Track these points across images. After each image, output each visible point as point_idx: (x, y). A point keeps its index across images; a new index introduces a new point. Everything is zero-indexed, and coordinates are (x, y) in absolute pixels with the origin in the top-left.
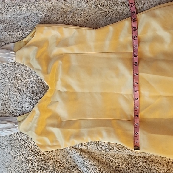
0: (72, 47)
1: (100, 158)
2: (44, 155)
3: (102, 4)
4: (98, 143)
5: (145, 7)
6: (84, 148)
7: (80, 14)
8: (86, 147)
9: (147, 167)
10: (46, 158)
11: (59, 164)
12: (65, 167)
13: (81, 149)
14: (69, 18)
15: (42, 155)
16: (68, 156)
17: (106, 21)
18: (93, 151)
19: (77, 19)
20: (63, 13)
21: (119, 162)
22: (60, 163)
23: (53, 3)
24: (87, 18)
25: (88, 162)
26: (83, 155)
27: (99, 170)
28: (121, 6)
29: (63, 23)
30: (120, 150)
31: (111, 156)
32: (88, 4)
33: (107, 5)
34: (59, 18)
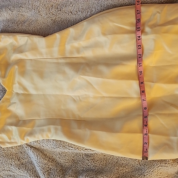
0: (26, 53)
1: (51, 155)
2: (5, 151)
3: (52, 14)
4: (48, 141)
5: (88, 16)
6: (36, 145)
7: (33, 23)
8: (39, 144)
9: (88, 164)
10: (7, 154)
11: (17, 160)
12: (22, 163)
13: (35, 147)
14: (24, 28)
15: (3, 151)
16: (26, 153)
17: (57, 29)
18: (45, 148)
19: (31, 28)
20: (19, 22)
21: (66, 159)
22: (19, 158)
23: (11, 14)
24: (40, 26)
25: (39, 159)
26: (35, 153)
27: (48, 167)
28: (68, 15)
29: (19, 32)
30: (65, 148)
31: (59, 154)
32: (39, 14)
33: (56, 14)
34: (15, 27)
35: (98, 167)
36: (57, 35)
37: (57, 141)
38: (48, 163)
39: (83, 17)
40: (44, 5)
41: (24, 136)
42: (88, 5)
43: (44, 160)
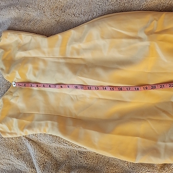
1: (47, 149)
2: (6, 141)
3: (56, 15)
4: (45, 135)
5: (89, 19)
6: (34, 138)
7: (38, 23)
8: (36, 137)
9: (81, 161)
10: (7, 144)
11: (16, 150)
12: (21, 154)
13: (33, 140)
14: (29, 27)
15: (4, 141)
16: (25, 144)
17: (60, 29)
18: (42, 142)
19: (36, 28)
20: (25, 21)
21: (61, 154)
22: (18, 149)
23: (18, 13)
24: (44, 26)
25: (36, 152)
26: (32, 146)
27: (44, 160)
28: (71, 17)
29: (25, 30)
30: (60, 143)
31: (55, 149)
32: (44, 14)
33: (60, 16)
34: (21, 26)
35: (89, 165)
36: (59, 36)
37: (53, 136)
38: (44, 156)
39: (85, 20)
40: (49, 6)
41: (23, 129)
42: (90, 8)
43: (41, 153)
